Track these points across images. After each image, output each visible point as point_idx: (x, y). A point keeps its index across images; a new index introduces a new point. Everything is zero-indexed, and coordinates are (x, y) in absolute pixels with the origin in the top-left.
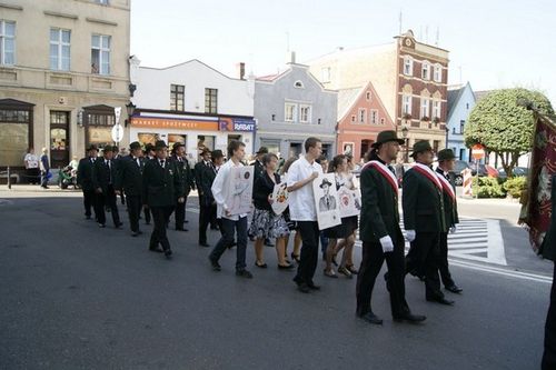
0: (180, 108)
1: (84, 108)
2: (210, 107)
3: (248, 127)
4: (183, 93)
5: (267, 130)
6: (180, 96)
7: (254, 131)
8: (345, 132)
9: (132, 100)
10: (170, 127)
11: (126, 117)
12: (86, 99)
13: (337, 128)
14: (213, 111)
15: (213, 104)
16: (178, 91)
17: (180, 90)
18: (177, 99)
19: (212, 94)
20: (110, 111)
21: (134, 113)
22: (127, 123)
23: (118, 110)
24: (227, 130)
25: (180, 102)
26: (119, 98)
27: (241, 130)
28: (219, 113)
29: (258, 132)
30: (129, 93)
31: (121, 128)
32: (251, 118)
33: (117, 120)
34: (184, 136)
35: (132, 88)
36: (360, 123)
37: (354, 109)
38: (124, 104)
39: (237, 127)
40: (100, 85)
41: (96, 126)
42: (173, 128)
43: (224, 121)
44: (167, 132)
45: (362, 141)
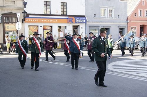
0: (49, 13)
1: (2, 14)
2: (63, 12)
3: (83, 21)
4: (50, 5)
5: (92, 22)
6: (48, 7)
7: (86, 23)
8: (132, 21)
9: (25, 9)
10: (44, 22)
11: (23, 18)
12: (3, 10)
13: (127, 20)
14: (65, 13)
15: (65, 10)
16: (47, 5)
17: (48, 3)
18: (47, 8)
19: (64, 5)
20: (15, 15)
21: (26, 16)
22: (23, 21)
23: (18, 15)
24: (72, 23)
25: (48, 10)
26: (19, 9)
27: (79, 23)
28: (68, 14)
29: (87, 23)
30: (23, 6)
31: (20, 23)
32: (84, 16)
33: (18, 20)
34: (51, 26)
35: (25, 4)
36: (139, 16)
37: (136, 10)
38: (21, 12)
39: (77, 21)
40: (9, 2)
41: (8, 23)
42: (46, 22)
43: (70, 18)
44: (42, 25)
45: (141, 26)
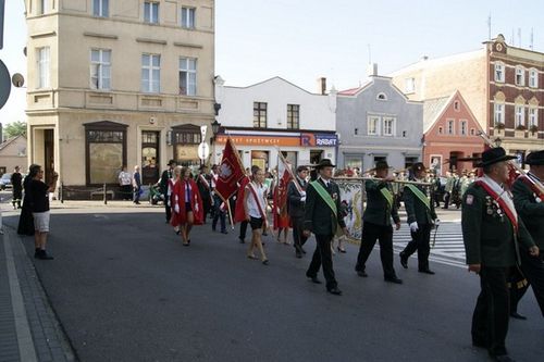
0: (262, 125)
1: (173, 128)
2: (292, 123)
3: (330, 142)
4: (265, 110)
5: (349, 144)
6: (263, 113)
7: (337, 146)
8: (432, 144)
9: (217, 118)
10: (252, 144)
11: (212, 135)
12: (174, 119)
13: (423, 140)
14: (295, 126)
15: (295, 120)
16: (260, 108)
17: (262, 107)
18: (259, 117)
19: (294, 110)
20: (197, 130)
21: (219, 130)
22: (212, 141)
23: (204, 129)
24: (310, 145)
25: (262, 119)
26: (204, 117)
27: (324, 145)
28: (301, 128)
29: (340, 146)
30: (214, 111)
31: (207, 145)
32: (333, 133)
33: (203, 138)
34: (267, 152)
35: (217, 107)
36: (448, 134)
37: (441, 120)
38: (209, 123)
39: (319, 142)
40: (188, 105)
41: (183, 144)
42: (257, 144)
43: (306, 137)
44: (250, 149)
45: (451, 153)
